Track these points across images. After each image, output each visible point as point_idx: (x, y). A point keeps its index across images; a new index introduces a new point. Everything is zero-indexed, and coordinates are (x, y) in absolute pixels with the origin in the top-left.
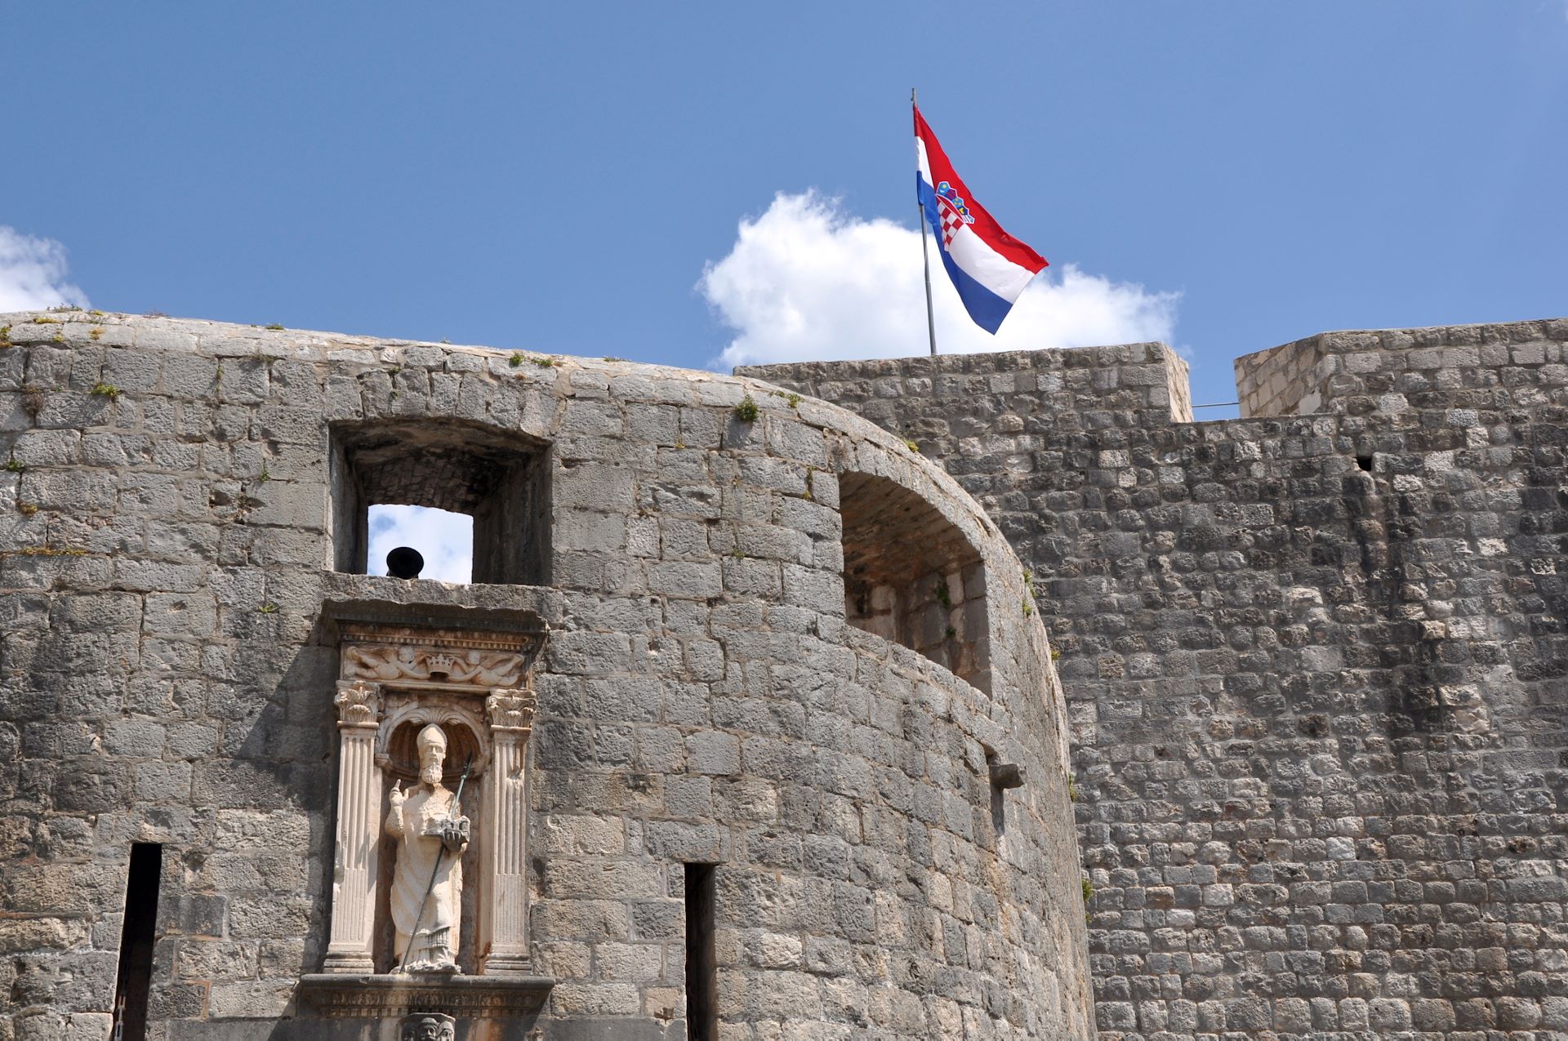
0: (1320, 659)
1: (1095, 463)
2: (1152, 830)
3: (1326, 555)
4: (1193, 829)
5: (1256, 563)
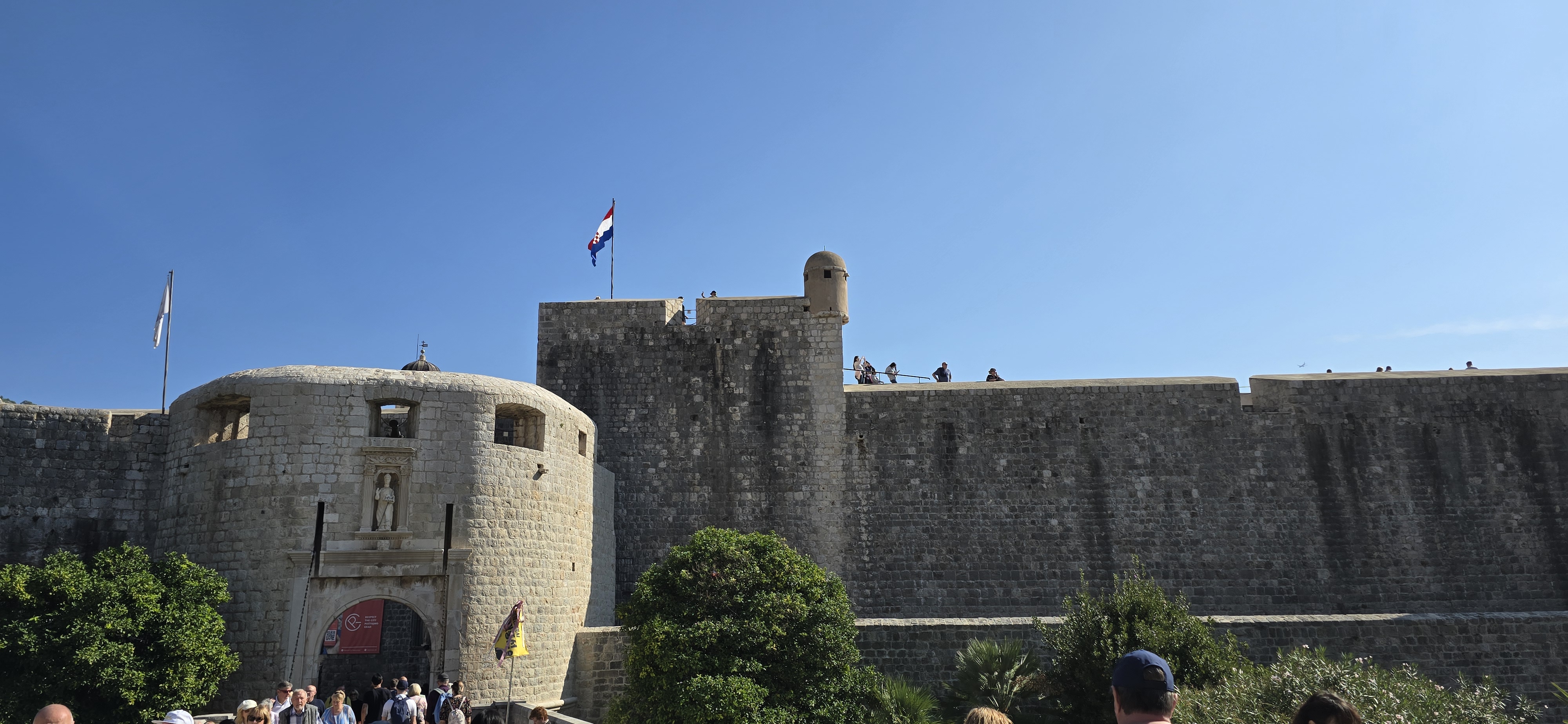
0: (698, 398)
1: (642, 338)
2: (647, 447)
3: (704, 368)
4: (658, 447)
5: (685, 370)
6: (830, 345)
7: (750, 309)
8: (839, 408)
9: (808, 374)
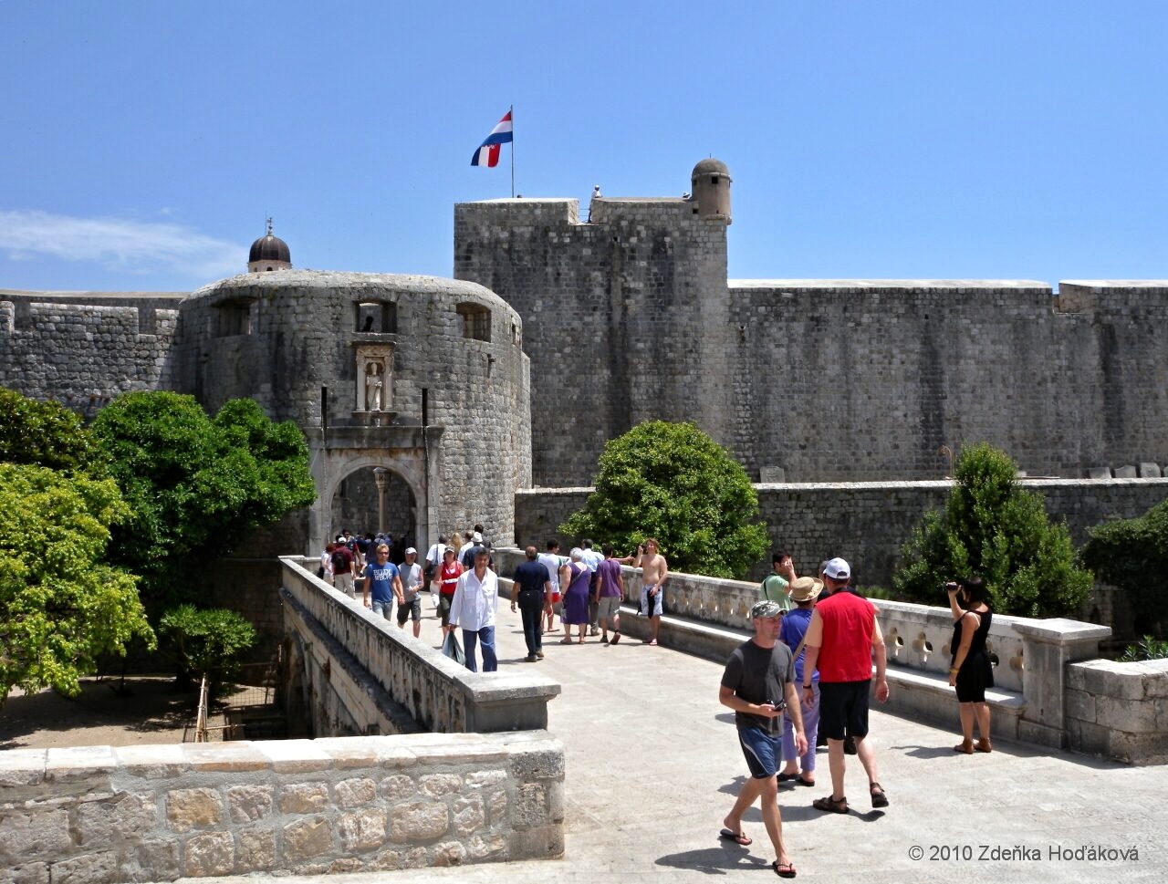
0: (598, 291)
1: (547, 236)
3: (603, 263)
5: (586, 265)
6: (717, 245)
7: (644, 211)
8: (723, 302)
9: (696, 270)
